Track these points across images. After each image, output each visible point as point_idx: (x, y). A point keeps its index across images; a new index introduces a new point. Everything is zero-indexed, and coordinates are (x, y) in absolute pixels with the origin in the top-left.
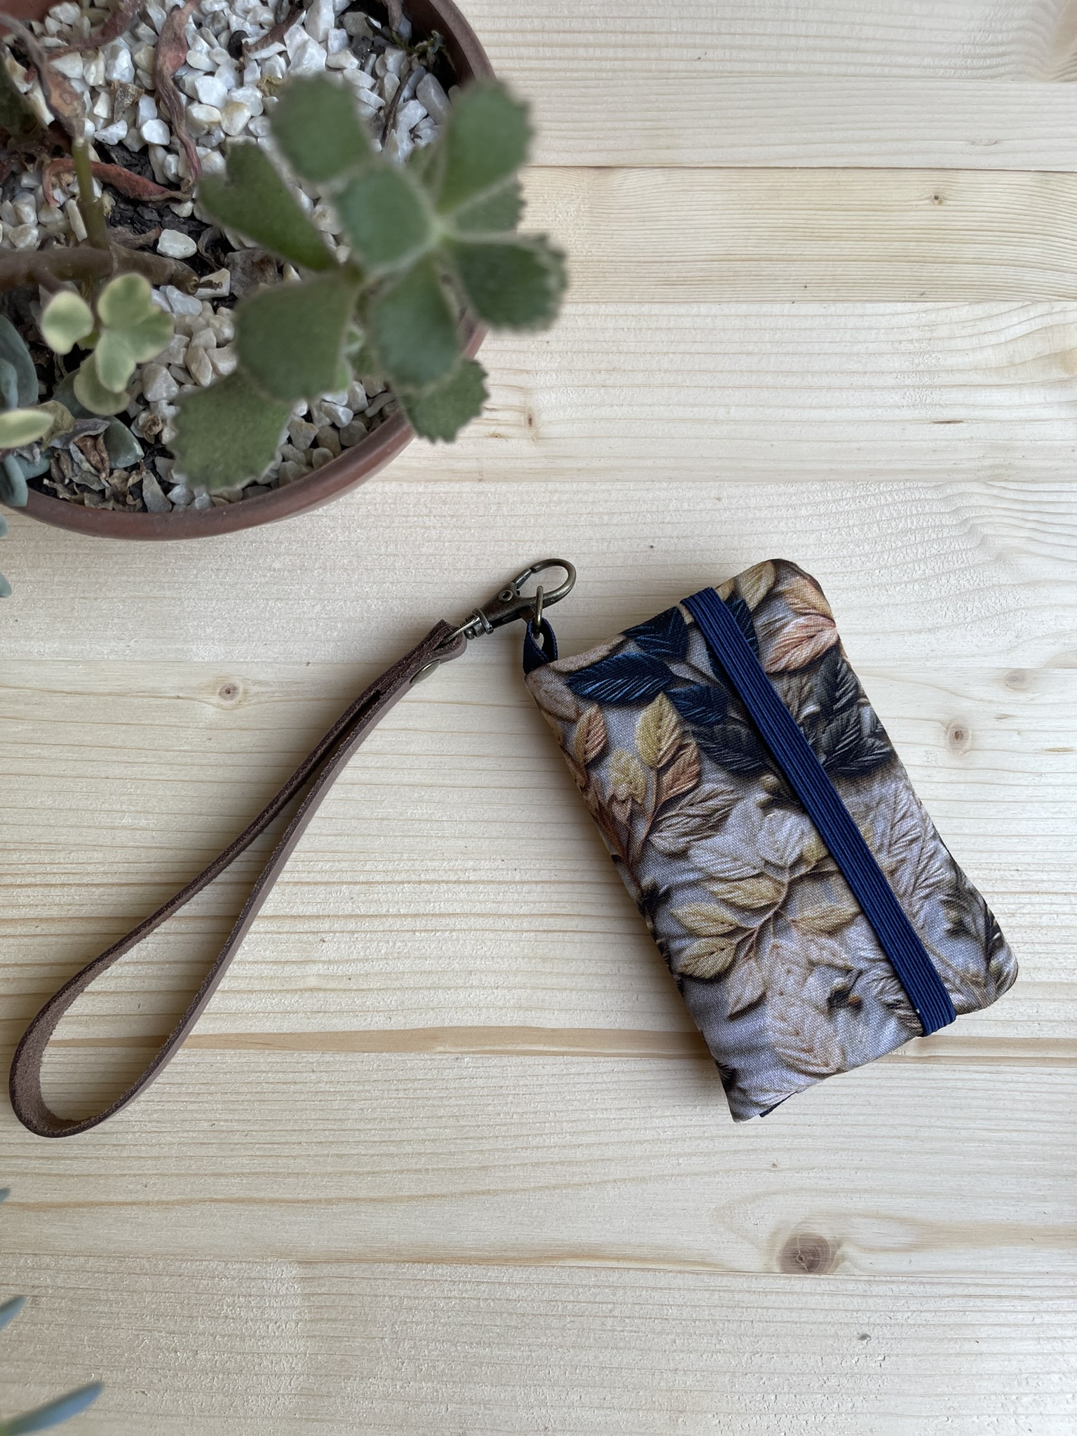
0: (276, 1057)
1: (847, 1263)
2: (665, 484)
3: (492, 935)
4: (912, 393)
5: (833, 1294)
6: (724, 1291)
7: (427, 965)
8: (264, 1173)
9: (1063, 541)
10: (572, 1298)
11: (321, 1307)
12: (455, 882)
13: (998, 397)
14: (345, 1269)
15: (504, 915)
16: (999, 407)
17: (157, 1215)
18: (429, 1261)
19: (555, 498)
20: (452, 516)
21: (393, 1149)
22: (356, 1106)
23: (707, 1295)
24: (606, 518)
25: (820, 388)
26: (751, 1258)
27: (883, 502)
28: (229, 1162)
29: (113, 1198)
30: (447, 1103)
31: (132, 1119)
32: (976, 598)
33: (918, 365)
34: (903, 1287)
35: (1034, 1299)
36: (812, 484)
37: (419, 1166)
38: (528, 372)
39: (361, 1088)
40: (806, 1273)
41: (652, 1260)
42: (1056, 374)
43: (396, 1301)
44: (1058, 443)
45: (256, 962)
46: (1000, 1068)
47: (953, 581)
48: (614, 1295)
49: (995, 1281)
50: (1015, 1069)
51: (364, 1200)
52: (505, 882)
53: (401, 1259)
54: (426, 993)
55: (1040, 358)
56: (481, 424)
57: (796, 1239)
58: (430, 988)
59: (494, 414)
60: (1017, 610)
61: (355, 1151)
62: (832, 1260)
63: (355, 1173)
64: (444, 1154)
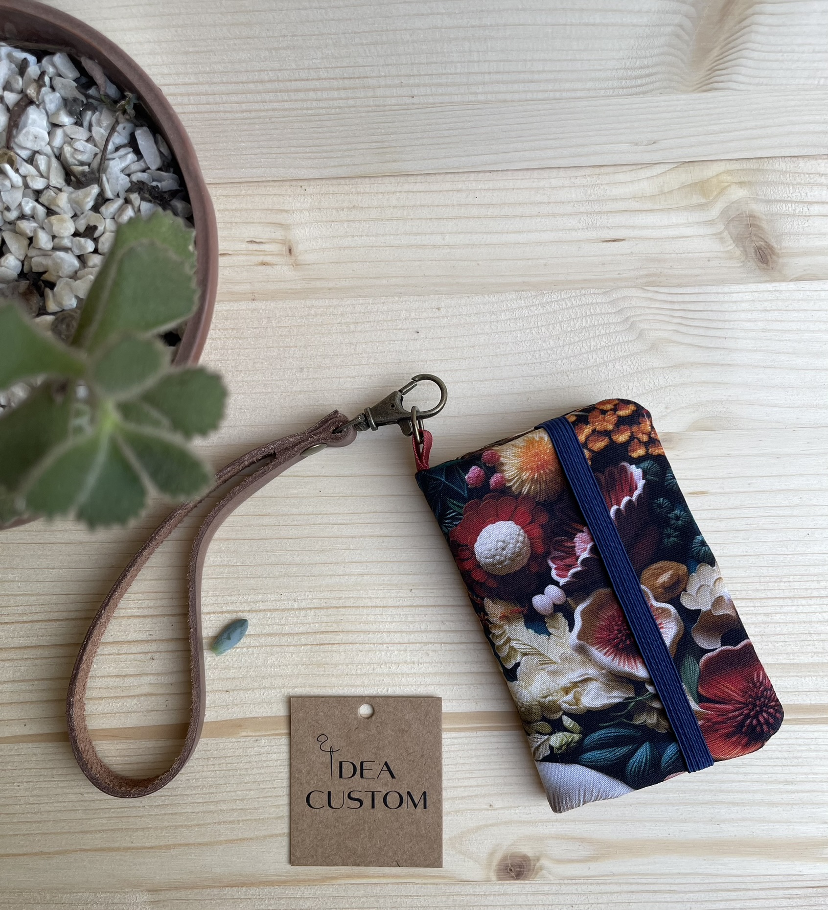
0: (122, 746)
1: (544, 872)
2: (396, 298)
3: (278, 649)
4: (585, 218)
5: (534, 894)
6: (456, 895)
7: (232, 673)
8: (118, 829)
9: (702, 332)
10: (347, 906)
12: (249, 611)
13: (650, 219)
14: (182, 894)
15: (286, 634)
16: (653, 227)
17: (42, 862)
18: (243, 885)
19: (312, 312)
20: (233, 329)
21: (212, 807)
23: (444, 898)
24: (352, 327)
25: (515, 217)
26: (475, 871)
27: (564, 306)
28: (93, 822)
29: (9, 851)
30: (250, 773)
31: (18, 795)
32: (636, 379)
33: (590, 195)
34: (584, 887)
35: (679, 892)
36: (510, 294)
37: (231, 819)
38: (286, 211)
40: (515, 880)
41: (404, 876)
42: (696, 199)
44: (698, 254)
45: (103, 677)
47: (618, 366)
48: (378, 902)
49: (650, 881)
51: (193, 844)
52: (288, 610)
53: (222, 885)
54: (231, 693)
55: (683, 187)
56: (252, 255)
57: (507, 857)
58: (234, 690)
59: (262, 247)
60: (666, 387)
61: (185, 810)
62: (534, 870)
63: (186, 826)
64: (250, 809)
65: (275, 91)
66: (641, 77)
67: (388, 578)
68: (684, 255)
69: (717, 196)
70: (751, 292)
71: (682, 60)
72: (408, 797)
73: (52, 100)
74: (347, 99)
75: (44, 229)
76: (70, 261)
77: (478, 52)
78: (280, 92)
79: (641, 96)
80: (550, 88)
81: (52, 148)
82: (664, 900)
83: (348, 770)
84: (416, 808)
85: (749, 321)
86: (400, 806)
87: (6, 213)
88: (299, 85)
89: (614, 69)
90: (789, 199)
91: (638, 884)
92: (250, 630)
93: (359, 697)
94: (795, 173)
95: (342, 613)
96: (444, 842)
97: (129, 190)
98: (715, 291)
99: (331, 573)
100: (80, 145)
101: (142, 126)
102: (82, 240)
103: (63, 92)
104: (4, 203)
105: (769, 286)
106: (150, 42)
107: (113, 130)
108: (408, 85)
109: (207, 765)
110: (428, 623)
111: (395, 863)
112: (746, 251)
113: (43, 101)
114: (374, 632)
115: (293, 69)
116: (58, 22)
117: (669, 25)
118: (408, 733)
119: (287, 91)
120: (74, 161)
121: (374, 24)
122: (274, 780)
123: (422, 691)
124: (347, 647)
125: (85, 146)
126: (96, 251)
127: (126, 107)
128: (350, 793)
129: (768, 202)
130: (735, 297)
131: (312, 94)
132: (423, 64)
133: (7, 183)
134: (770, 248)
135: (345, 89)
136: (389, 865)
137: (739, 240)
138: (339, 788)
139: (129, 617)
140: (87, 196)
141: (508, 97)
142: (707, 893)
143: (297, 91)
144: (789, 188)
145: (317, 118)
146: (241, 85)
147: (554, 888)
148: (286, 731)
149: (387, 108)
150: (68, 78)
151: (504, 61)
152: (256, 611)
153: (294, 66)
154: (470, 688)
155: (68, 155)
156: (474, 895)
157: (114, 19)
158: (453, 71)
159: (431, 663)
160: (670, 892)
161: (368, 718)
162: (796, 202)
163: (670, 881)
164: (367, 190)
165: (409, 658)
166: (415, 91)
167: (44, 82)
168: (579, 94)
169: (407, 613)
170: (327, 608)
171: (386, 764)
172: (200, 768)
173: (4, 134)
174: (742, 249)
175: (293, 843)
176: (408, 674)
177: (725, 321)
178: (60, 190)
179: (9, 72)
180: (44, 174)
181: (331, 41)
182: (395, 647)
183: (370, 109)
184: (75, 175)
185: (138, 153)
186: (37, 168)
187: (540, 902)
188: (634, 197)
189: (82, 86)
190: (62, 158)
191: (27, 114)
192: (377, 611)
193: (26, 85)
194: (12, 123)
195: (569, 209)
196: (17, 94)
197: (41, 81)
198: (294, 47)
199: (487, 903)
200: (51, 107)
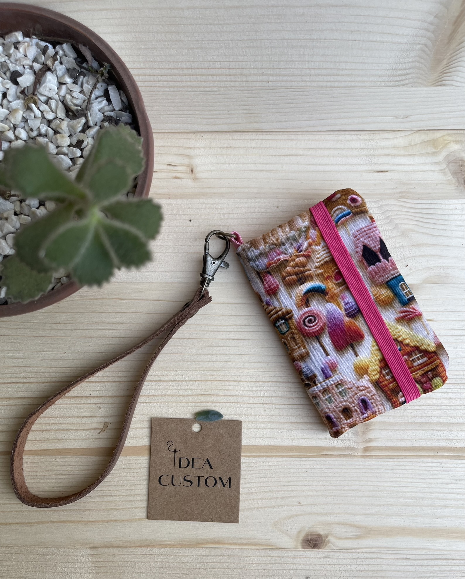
1: (330, 544)
2: (253, 200)
3: (175, 404)
4: (365, 158)
6: (277, 557)
8: (74, 510)
10: (211, 561)
11: (100, 567)
12: (159, 381)
13: (403, 160)
14: (111, 550)
15: (180, 395)
16: (405, 165)
18: (148, 546)
19: (204, 206)
21: (131, 498)
23: (269, 559)
25: (324, 156)
26: (288, 542)
29: (7, 521)
33: (369, 145)
34: (354, 554)
38: (191, 148)
40: (312, 548)
41: (246, 544)
42: (430, 149)
43: (133, 564)
44: (430, 181)
45: (70, 417)
46: (397, 460)
48: (229, 559)
50: (405, 460)
51: (119, 520)
52: (182, 381)
53: (136, 545)
55: (423, 142)
56: (170, 172)
57: (308, 534)
59: (175, 168)
60: (410, 257)
61: (115, 500)
62: (324, 543)
63: (115, 509)
65: (189, 75)
66: (401, 75)
67: (242, 364)
68: (422, 181)
69: (442, 148)
70: (461, 204)
71: (425, 65)
73: (60, 69)
74: (231, 81)
75: (52, 142)
76: (66, 161)
77: (308, 55)
78: (192, 75)
79: (401, 87)
80: (349, 80)
81: (59, 96)
82: (402, 564)
85: (460, 220)
87: (30, 132)
88: (204, 71)
89: (386, 69)
91: (387, 553)
95: (214, 384)
97: (103, 121)
98: (440, 203)
99: (208, 360)
100: (75, 94)
101: (112, 85)
102: (75, 149)
103: (67, 65)
104: (29, 126)
106: (119, 41)
107: (94, 87)
108: (266, 75)
109: (129, 473)
110: (265, 392)
112: (458, 180)
113: (56, 70)
114: (233, 396)
115: (201, 62)
116: (67, 23)
117: (419, 44)
119: (196, 75)
120: (71, 104)
121: (249, 35)
125: (79, 95)
126: (81, 156)
127: (104, 71)
130: (452, 207)
131: (210, 78)
132: (276, 61)
133: (32, 115)
135: (230, 75)
137: (455, 174)
140: (78, 123)
141: (324, 84)
142: (429, 561)
143: (202, 75)
145: (212, 93)
146: (170, 70)
147: (336, 555)
149: (254, 88)
150: (70, 57)
151: (323, 61)
152: (163, 381)
153: (201, 59)
154: (289, 431)
155: (68, 100)
156: (288, 557)
157: (100, 26)
158: (293, 66)
159: (266, 416)
160: (406, 559)
163: (406, 552)
164: (239, 138)
165: (253, 412)
166: (271, 78)
167: (57, 58)
168: (365, 84)
169: (253, 385)
170: (206, 381)
172: (125, 474)
173: (32, 87)
174: (456, 179)
176: (252, 422)
177: (445, 220)
178: (63, 120)
179: (37, 53)
180: (54, 111)
181: (223, 45)
182: (245, 405)
183: (243, 88)
184: (72, 111)
185: (109, 100)
186: (50, 107)
187: (328, 563)
188: (394, 147)
189: (79, 62)
190: (65, 102)
191: (46, 76)
192: (236, 383)
193: (47, 59)
194: (37, 81)
195: (356, 152)
196: (41, 64)
197: (55, 58)
198: (202, 48)
199: (295, 562)
200: (60, 73)
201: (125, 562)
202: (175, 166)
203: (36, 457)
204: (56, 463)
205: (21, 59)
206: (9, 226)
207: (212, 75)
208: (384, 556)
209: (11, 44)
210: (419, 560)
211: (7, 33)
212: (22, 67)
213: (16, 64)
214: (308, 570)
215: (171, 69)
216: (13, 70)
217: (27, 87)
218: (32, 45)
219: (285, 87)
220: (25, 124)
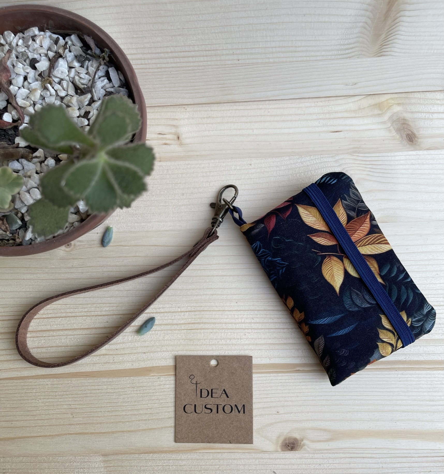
0: (91, 380)
1: (306, 447)
2: (230, 160)
3: (170, 332)
4: (322, 121)
5: (301, 458)
6: (260, 459)
7: (147, 344)
8: (88, 423)
9: (381, 175)
10: (204, 464)
11: (111, 471)
12: (156, 313)
13: (354, 121)
14: (120, 457)
15: (174, 324)
16: (356, 125)
17: (49, 440)
18: (150, 453)
19: (189, 167)
21: (136, 412)
22: (121, 397)
23: (254, 460)
24: (208, 173)
25: (288, 121)
26: (270, 446)
27: (313, 163)
28: (75, 419)
29: (32, 435)
30: (155, 394)
31: (38, 405)
33: (325, 110)
34: (326, 455)
35: (376, 458)
36: (286, 157)
37: (145, 418)
38: (177, 119)
39: (123, 390)
40: (291, 451)
42: (377, 112)
43: (139, 468)
44: (378, 138)
48: (220, 462)
49: (361, 452)
51: (126, 431)
52: (175, 312)
53: (140, 452)
54: (146, 354)
55: (370, 106)
56: (160, 140)
57: (286, 439)
58: (148, 352)
59: (165, 136)
61: (122, 414)
62: (300, 446)
63: (122, 422)
64: (155, 413)
65: (173, 58)
66: (348, 49)
67: (225, 296)
68: (371, 138)
69: (387, 110)
70: (405, 155)
71: (367, 40)
72: (236, 407)
73: (70, 56)
74: (207, 61)
77: (270, 36)
78: (176, 58)
79: (348, 59)
80: (304, 55)
81: (69, 77)
82: (368, 462)
83: (205, 393)
84: (239, 413)
85: (405, 169)
86: (231, 412)
88: (185, 54)
89: (335, 45)
90: (422, 111)
91: (354, 453)
92: (157, 322)
93: (211, 356)
94: (425, 99)
95: (202, 314)
96: (254, 431)
97: (105, 95)
98: (387, 155)
99: (197, 294)
100: (82, 76)
101: (111, 67)
102: (83, 119)
103: (75, 53)
104: (46, 103)
105: (414, 153)
106: (116, 32)
107: (98, 69)
108: (237, 54)
109: (133, 391)
110: (245, 319)
111: (228, 441)
112: (402, 136)
113: (66, 57)
114: (218, 323)
116: (74, 18)
117: (360, 22)
118: (235, 374)
119: (179, 57)
120: (79, 83)
121: (221, 22)
122: (167, 399)
123: (242, 353)
124: (205, 331)
125: (85, 76)
126: (88, 125)
127: (105, 56)
128: (206, 405)
129: (412, 112)
130: (397, 158)
131: (191, 59)
132: (244, 43)
133: (48, 93)
134: (414, 134)
135: (206, 56)
136: (225, 442)
137: (398, 131)
138: (200, 403)
139: (96, 316)
140: (85, 98)
141: (284, 60)
142: (391, 459)
143: (184, 57)
144: (422, 106)
145: (193, 72)
147: (311, 455)
148: (173, 373)
149: (227, 66)
150: (77, 46)
151: (282, 41)
152: (159, 313)
153: (183, 45)
154: (266, 351)
155: (77, 81)
156: (269, 459)
157: (100, 20)
158: (258, 46)
159: (247, 339)
160: (371, 458)
161: (215, 367)
162: (426, 113)
163: (371, 452)
164: (216, 109)
165: (236, 336)
166: (240, 57)
167: (67, 47)
168: (318, 58)
169: (235, 314)
170: (195, 311)
171: (224, 390)
172: (130, 392)
173: (47, 71)
174: (400, 135)
175: (177, 431)
176: (236, 344)
177: (392, 169)
178: (73, 96)
179: (50, 44)
180: (66, 89)
181: (200, 31)
182: (229, 331)
183: (218, 66)
184: (80, 89)
185: (110, 80)
186: (62, 87)
187: (304, 463)
188: (346, 111)
189: (84, 50)
190: (74, 82)
191: (58, 62)
192: (220, 313)
193: (58, 48)
194: (51, 66)
195: (314, 117)
196: (54, 52)
197: (65, 47)
198: (183, 35)
199: (276, 463)
200: (69, 59)
201: (131, 466)
202: (164, 134)
203: (55, 380)
204: (72, 384)
205: (37, 48)
206: (32, 182)
207: (192, 57)
208: (352, 455)
209: (30, 38)
210: (382, 458)
211: (26, 29)
212: (39, 55)
213: (34, 53)
214: (287, 469)
215: (158, 53)
216: (32, 58)
217: (44, 71)
218: (46, 38)
219: (252, 63)
220: (42, 101)
